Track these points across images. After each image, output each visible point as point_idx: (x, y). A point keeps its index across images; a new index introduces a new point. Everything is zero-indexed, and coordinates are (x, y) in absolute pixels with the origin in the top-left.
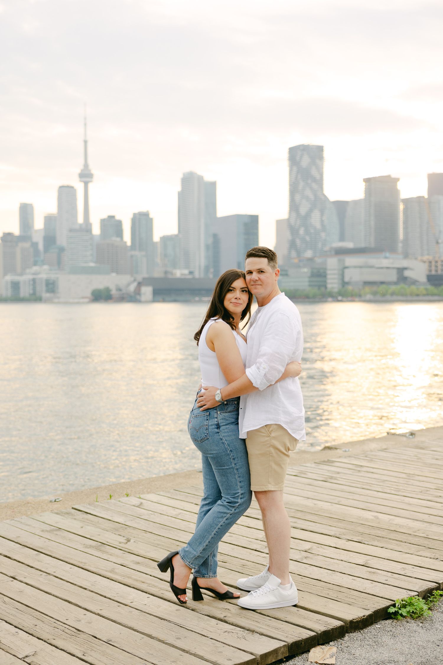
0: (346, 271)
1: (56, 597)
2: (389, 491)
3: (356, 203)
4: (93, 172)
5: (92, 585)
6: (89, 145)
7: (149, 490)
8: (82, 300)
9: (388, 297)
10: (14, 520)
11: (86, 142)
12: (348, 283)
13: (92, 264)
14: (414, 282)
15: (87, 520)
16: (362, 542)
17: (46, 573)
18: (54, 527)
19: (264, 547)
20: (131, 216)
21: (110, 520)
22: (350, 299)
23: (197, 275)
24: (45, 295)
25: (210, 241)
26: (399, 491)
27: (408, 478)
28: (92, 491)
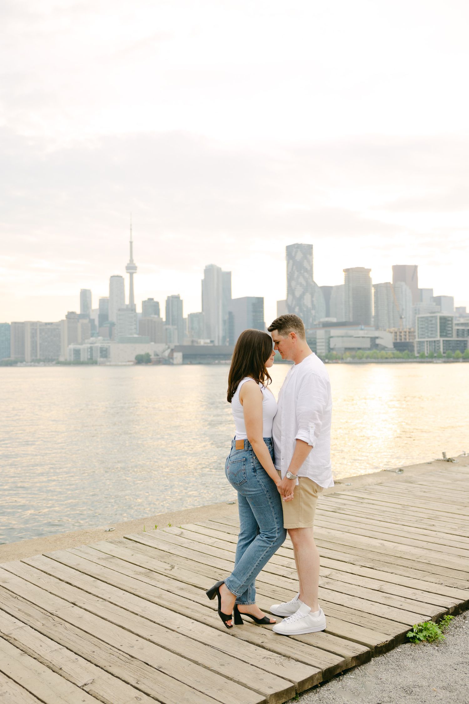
0: (331, 339)
1: (111, 622)
2: (389, 521)
3: (338, 287)
4: (137, 264)
5: (143, 611)
6: (134, 244)
7: (188, 520)
8: (128, 363)
9: (364, 360)
10: (74, 548)
11: (131, 243)
12: (332, 349)
13: (136, 336)
14: (384, 348)
15: (137, 548)
16: (374, 568)
17: (102, 599)
18: (109, 555)
19: (290, 573)
20: (166, 299)
21: (156, 548)
22: (334, 361)
23: (216, 344)
24: (100, 360)
25: (227, 317)
26: (398, 520)
27: (403, 508)
28: (140, 521)
